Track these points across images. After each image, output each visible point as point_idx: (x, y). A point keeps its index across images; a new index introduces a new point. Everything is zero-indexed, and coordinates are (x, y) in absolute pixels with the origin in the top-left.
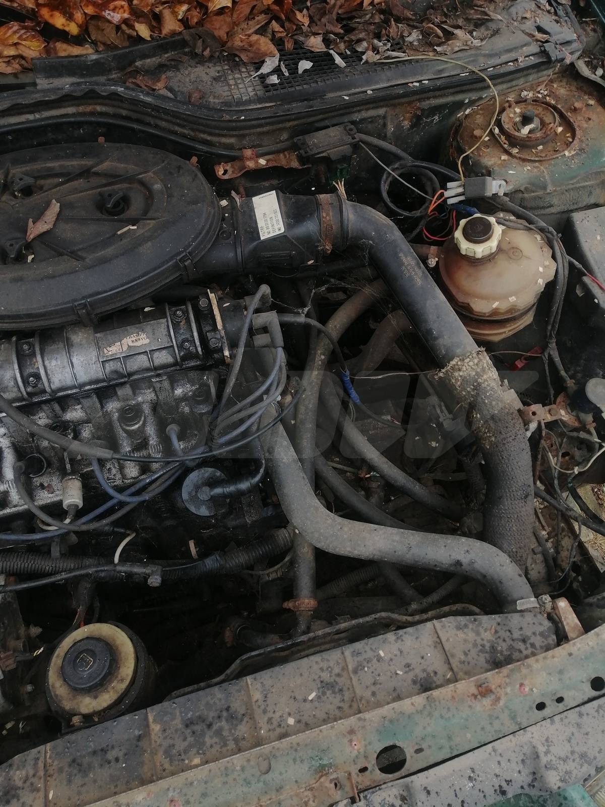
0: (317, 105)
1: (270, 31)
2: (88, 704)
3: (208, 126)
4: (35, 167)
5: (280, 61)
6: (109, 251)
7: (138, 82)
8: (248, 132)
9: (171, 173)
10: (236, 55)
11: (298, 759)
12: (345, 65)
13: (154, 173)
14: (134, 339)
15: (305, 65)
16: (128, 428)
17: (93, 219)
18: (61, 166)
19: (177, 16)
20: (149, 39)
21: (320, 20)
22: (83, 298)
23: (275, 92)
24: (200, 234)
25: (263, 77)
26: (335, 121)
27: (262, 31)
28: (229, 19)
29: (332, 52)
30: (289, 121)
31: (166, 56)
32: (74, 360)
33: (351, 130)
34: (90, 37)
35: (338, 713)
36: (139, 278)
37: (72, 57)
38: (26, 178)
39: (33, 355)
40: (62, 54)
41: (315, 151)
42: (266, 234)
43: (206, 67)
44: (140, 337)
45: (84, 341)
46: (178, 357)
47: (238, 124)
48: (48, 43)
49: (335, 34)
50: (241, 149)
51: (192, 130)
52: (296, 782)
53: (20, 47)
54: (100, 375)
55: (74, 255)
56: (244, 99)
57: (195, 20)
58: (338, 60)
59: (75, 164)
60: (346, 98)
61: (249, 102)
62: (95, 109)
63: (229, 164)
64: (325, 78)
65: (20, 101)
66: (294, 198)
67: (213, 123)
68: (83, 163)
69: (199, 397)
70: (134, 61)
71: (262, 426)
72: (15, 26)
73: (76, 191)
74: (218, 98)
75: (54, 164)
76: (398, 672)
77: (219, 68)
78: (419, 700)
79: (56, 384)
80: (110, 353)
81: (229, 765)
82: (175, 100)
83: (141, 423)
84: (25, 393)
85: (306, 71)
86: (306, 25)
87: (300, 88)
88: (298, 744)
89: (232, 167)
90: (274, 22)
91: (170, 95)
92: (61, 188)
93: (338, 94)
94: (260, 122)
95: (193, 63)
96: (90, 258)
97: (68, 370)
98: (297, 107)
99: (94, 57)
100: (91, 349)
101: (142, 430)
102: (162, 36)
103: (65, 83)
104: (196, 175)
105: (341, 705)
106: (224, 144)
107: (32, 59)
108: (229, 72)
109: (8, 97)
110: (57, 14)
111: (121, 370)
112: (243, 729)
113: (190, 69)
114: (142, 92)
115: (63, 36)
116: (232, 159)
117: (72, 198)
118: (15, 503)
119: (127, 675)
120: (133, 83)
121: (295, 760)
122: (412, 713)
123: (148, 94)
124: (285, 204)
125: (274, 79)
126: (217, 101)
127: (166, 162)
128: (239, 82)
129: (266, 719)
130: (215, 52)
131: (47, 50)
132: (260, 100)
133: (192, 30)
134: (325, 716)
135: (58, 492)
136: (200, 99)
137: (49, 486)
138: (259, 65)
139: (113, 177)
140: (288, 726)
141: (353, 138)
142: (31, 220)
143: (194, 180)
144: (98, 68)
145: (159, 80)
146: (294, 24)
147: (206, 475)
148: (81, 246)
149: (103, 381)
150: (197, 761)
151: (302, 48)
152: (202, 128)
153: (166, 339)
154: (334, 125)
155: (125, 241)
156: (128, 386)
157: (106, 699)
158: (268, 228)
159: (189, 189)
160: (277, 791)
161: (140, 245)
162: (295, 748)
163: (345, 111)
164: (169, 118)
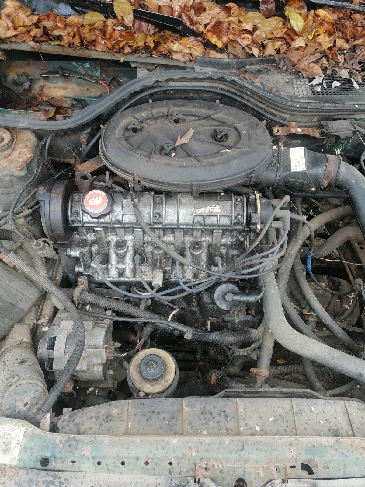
0: (340, 107)
1: (321, 62)
2: (148, 388)
3: (278, 106)
4: (183, 109)
5: (323, 79)
6: (215, 160)
7: (246, 77)
8: (298, 113)
9: (252, 127)
10: (300, 72)
11: (259, 449)
12: (359, 88)
13: (243, 125)
14: (213, 208)
15: (336, 84)
16: (194, 253)
17: (209, 142)
18: (196, 111)
19: (274, 47)
20: (257, 56)
21: (349, 61)
22: (197, 181)
23: (318, 96)
24: (262, 161)
25: (312, 86)
26: (345, 117)
27: (317, 62)
28: (301, 53)
29: (352, 79)
30: (321, 112)
31: (263, 66)
32: (181, 211)
33: (354, 123)
34: (227, 49)
35: (284, 432)
36: (227, 177)
37: (217, 58)
38: (179, 114)
39: (161, 203)
40: (212, 56)
41: (332, 131)
42: (295, 169)
43: (282, 75)
44: (216, 207)
45: (187, 203)
46: (233, 223)
47: (295, 109)
48: (206, 49)
49: (356, 70)
50: (290, 121)
51: (267, 106)
52: (256, 460)
53: (192, 49)
54: (191, 222)
55: (196, 158)
56: (300, 96)
57: (284, 51)
58: (355, 85)
59: (203, 111)
60: (357, 106)
61: (303, 98)
62: (219, 86)
63: (281, 128)
64: (347, 93)
65: (185, 76)
66: (313, 154)
67: (282, 106)
68: (207, 112)
69: (235, 246)
70: (246, 65)
71: (265, 270)
72: (192, 38)
73: (202, 125)
74: (286, 93)
75: (193, 110)
76: (321, 422)
77: (289, 77)
78: (332, 440)
79: (168, 221)
80: (199, 212)
81: (222, 440)
82: (264, 90)
83: (201, 251)
84: (152, 222)
85: (336, 87)
86: (342, 63)
87: (332, 96)
88: (261, 442)
89: (282, 129)
90: (324, 58)
91: (261, 86)
92: (195, 122)
93: (352, 103)
94: (307, 110)
95: (276, 72)
96: (205, 161)
97: (176, 215)
98: (329, 106)
99: (228, 60)
100: (190, 208)
101: (199, 256)
102: (264, 56)
103: (209, 71)
104: (265, 130)
105: (286, 429)
106: (282, 117)
107: (196, 56)
108: (295, 80)
109: (180, 72)
110: (214, 36)
111: (202, 222)
112: (231, 425)
113: (274, 75)
114: (248, 82)
115: (214, 47)
116: (283, 125)
117: (200, 129)
118: (127, 276)
119: (170, 380)
120: (243, 77)
121: (257, 449)
122: (326, 446)
123: (250, 84)
124: (308, 155)
125: (319, 89)
126: (285, 94)
127: (250, 120)
128: (299, 86)
129: (244, 423)
130: (289, 68)
131: (204, 53)
132: (309, 98)
133: (280, 55)
134: (277, 432)
135: (148, 276)
136: (277, 91)
137: (144, 272)
138: (311, 79)
139: (222, 123)
140: (256, 430)
141: (355, 128)
142: (180, 136)
143: (264, 133)
144: (228, 66)
145: (257, 78)
146: (335, 61)
147: (230, 288)
148: (200, 154)
149: (192, 225)
150: (205, 432)
151: (336, 74)
152: (273, 106)
153: (229, 212)
154: (344, 119)
155: (223, 157)
156: (200, 231)
157: (157, 388)
158: (296, 166)
159: (261, 137)
160: (245, 462)
161: (231, 160)
162: (259, 443)
163: (353, 113)
164: (258, 98)
